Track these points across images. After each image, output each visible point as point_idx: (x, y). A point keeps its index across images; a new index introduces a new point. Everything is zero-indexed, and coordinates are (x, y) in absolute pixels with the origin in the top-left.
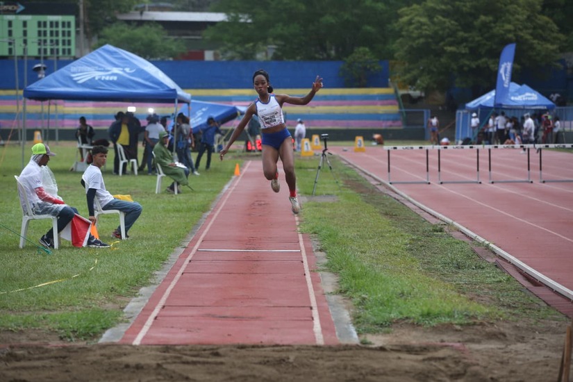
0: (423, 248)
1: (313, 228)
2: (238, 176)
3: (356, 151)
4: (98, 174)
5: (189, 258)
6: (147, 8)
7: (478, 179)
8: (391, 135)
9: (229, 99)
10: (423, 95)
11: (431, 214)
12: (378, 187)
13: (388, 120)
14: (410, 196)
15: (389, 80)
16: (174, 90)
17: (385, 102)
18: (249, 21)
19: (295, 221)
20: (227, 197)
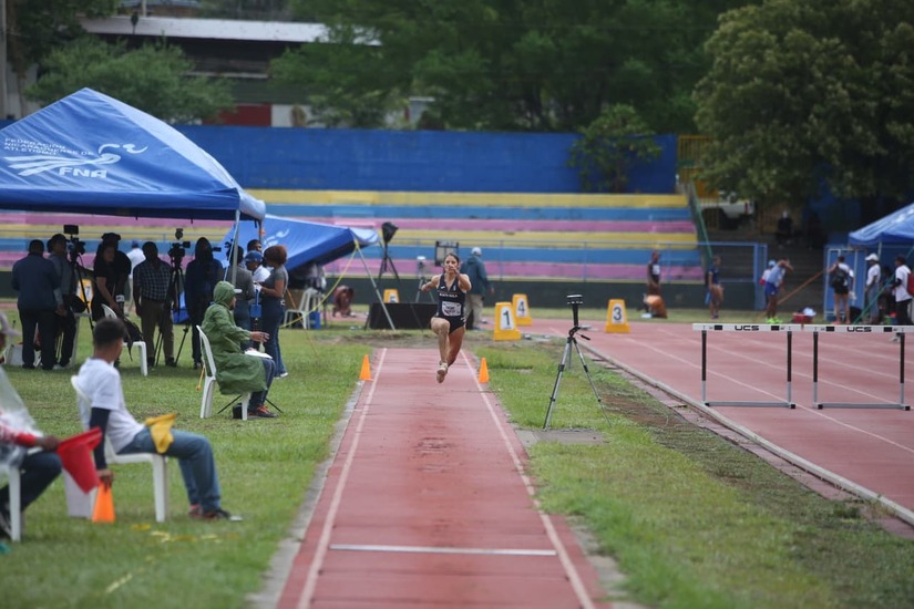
0: (824, 553)
1: (572, 503)
2: (369, 383)
3: (610, 331)
4: (113, 376)
5: (317, 564)
6: (144, 9)
7: (902, 402)
8: (679, 297)
9: (328, 212)
10: (751, 211)
11: (819, 478)
12: (681, 411)
13: (673, 264)
14: (760, 434)
15: (677, 177)
16: (234, 191)
17: (668, 224)
18: (375, 43)
19: (523, 487)
20: (359, 428)
